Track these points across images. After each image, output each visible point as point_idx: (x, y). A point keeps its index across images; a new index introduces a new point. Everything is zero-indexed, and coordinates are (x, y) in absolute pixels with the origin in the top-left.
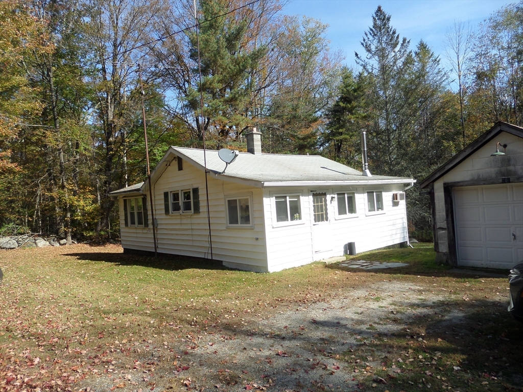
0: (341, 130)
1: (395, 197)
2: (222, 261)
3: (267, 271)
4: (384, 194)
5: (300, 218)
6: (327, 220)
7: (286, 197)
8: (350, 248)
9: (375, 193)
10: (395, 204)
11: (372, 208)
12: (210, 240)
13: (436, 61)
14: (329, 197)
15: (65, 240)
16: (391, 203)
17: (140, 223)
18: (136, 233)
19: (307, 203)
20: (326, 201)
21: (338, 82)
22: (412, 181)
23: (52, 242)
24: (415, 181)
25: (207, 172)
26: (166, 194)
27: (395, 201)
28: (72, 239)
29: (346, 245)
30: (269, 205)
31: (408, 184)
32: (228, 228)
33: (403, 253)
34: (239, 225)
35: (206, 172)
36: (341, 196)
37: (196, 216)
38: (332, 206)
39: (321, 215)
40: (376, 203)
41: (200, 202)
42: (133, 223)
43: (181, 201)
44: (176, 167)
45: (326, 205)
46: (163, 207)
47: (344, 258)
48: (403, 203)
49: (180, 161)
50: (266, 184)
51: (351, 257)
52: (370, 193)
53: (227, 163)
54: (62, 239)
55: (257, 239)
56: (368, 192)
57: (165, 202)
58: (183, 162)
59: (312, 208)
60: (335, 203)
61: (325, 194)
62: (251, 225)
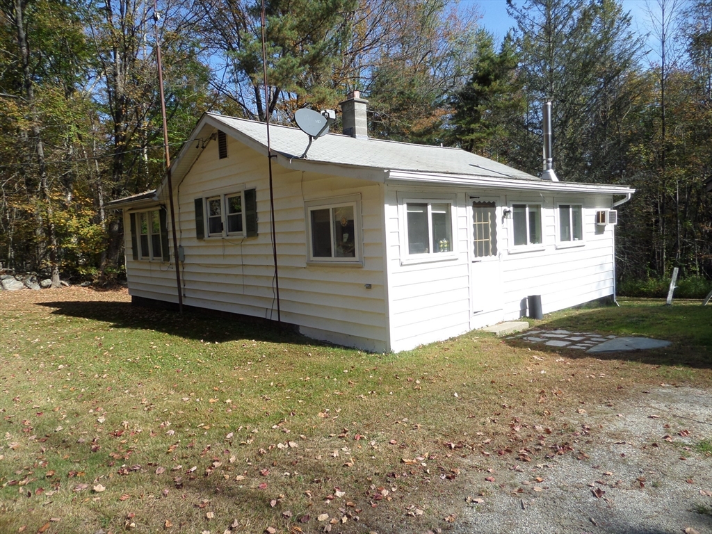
0: (473, 126)
1: (600, 218)
2: (298, 326)
3: (388, 351)
4: (584, 211)
5: (450, 248)
6: (495, 253)
7: (426, 205)
8: (532, 305)
9: (570, 206)
10: (600, 230)
11: (565, 236)
12: (275, 286)
13: (627, 20)
14: (499, 211)
15: (49, 280)
16: (593, 229)
17: (157, 254)
18: (151, 270)
19: (462, 218)
20: (494, 217)
21: (471, 53)
22: (629, 191)
23: (29, 283)
24: (633, 191)
25: (272, 155)
26: (198, 203)
27: (601, 224)
28: (61, 279)
29: (523, 302)
30: (396, 218)
31: (623, 196)
32: (310, 265)
33: (628, 316)
34: (333, 258)
35: (270, 157)
36: (519, 210)
37: (252, 241)
38: (505, 227)
39: (485, 245)
40: (572, 229)
41: (259, 216)
42: (145, 254)
43: (224, 214)
44: (216, 152)
45: (494, 225)
46: (193, 226)
47: (525, 325)
48: (610, 228)
49: (222, 138)
50: (393, 175)
51: (537, 322)
52: (564, 208)
53: (311, 137)
54: (46, 278)
55: (369, 286)
56: (561, 207)
57: (197, 216)
58: (229, 140)
59: (472, 230)
60: (510, 221)
61: (493, 205)
62: (357, 258)
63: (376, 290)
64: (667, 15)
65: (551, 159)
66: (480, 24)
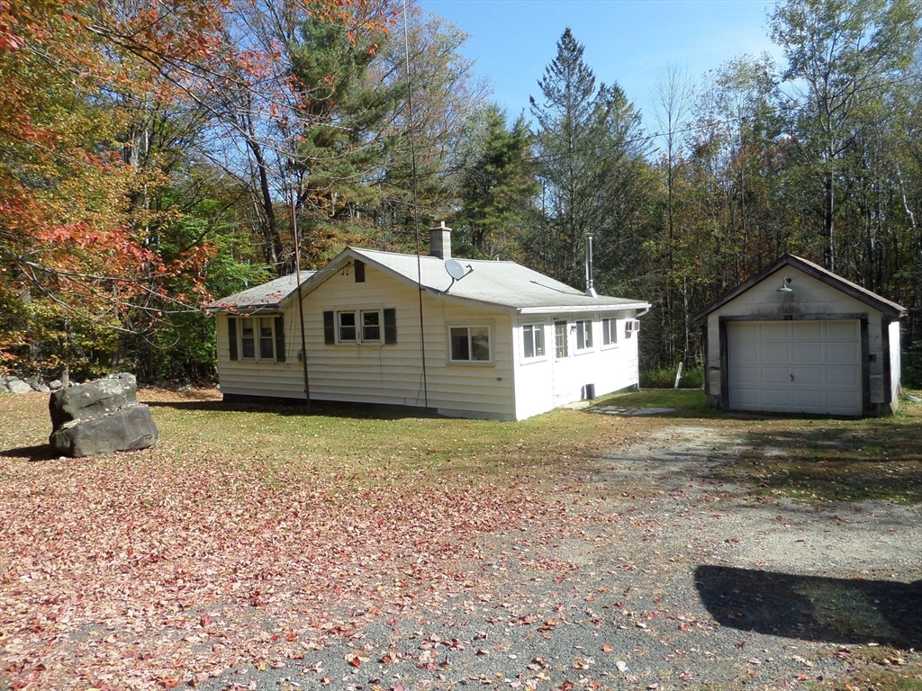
1: (628, 326)
2: (436, 409)
3: (513, 417)
4: (618, 321)
5: (543, 353)
6: (566, 355)
7: (531, 326)
8: (589, 390)
9: (609, 318)
10: (628, 335)
11: (606, 341)
12: (423, 381)
13: (637, 117)
14: (569, 326)
15: (58, 381)
16: (624, 335)
17: (266, 353)
18: (258, 370)
19: (550, 331)
20: (565, 331)
22: (646, 305)
23: (36, 384)
24: (650, 305)
26: (328, 316)
27: (629, 331)
28: (70, 380)
29: (583, 388)
30: (518, 334)
31: (643, 310)
32: (449, 365)
33: (650, 397)
34: (470, 361)
35: (420, 290)
36: (580, 325)
37: (389, 348)
38: (572, 337)
39: (562, 350)
40: (610, 336)
41: (398, 328)
42: (248, 352)
43: (359, 324)
44: (352, 276)
45: (566, 336)
46: (322, 333)
47: (586, 404)
48: (635, 333)
49: (360, 269)
50: (524, 311)
51: (594, 402)
52: (605, 321)
53: (453, 279)
54: (53, 379)
55: (500, 379)
56: (604, 320)
57: (326, 324)
58: (366, 268)
59: (554, 341)
60: (575, 333)
61: (565, 323)
62: (490, 361)
63: (505, 381)
64: (673, 121)
65: (592, 281)
66: (491, 99)
